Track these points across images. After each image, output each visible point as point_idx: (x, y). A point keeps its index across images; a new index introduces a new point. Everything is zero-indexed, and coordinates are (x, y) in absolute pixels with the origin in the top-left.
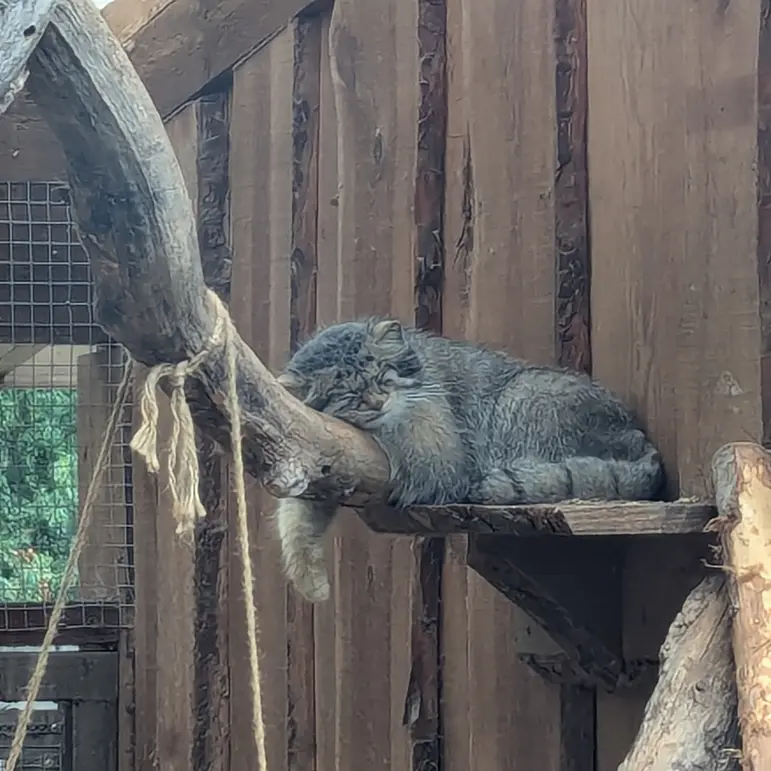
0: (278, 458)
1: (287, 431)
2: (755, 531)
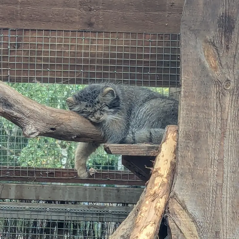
0: (25, 125)
1: (27, 116)
2: (163, 156)
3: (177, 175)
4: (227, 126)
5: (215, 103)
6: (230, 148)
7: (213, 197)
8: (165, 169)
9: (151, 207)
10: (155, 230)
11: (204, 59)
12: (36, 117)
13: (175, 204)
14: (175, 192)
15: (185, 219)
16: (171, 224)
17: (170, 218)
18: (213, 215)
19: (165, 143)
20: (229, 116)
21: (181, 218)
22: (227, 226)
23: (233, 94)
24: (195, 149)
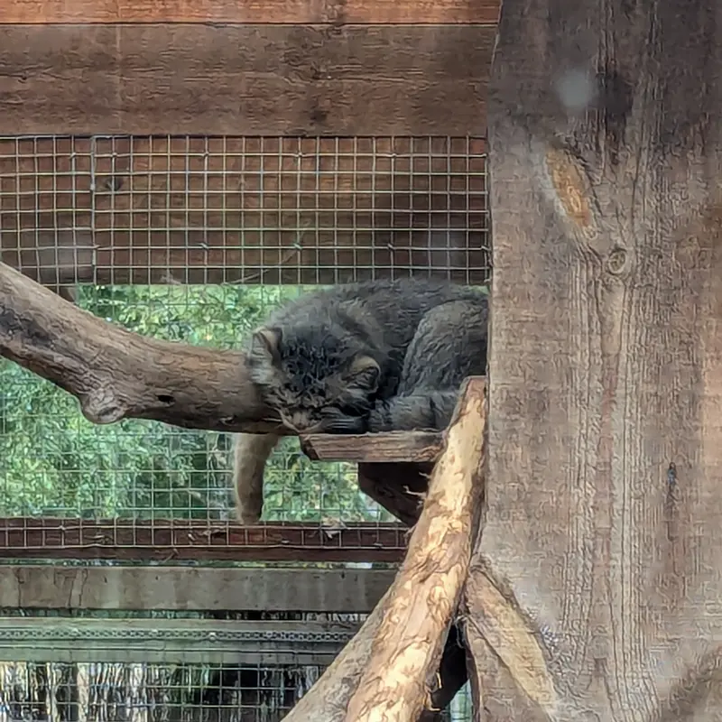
0: (86, 388)
1: (92, 363)
2: (453, 460)
3: (488, 510)
4: (617, 372)
5: (585, 314)
6: (627, 433)
7: (585, 566)
8: (458, 495)
9: (419, 598)
10: (430, 659)
11: (551, 194)
12: (115, 366)
13: (485, 589)
14: (483, 555)
15: (512, 629)
16: (474, 642)
17: (470, 626)
18: (586, 614)
19: (458, 425)
20: (624, 345)
21: (501, 624)
22: (627, 645)
23: (632, 287)
24: (534, 438)
